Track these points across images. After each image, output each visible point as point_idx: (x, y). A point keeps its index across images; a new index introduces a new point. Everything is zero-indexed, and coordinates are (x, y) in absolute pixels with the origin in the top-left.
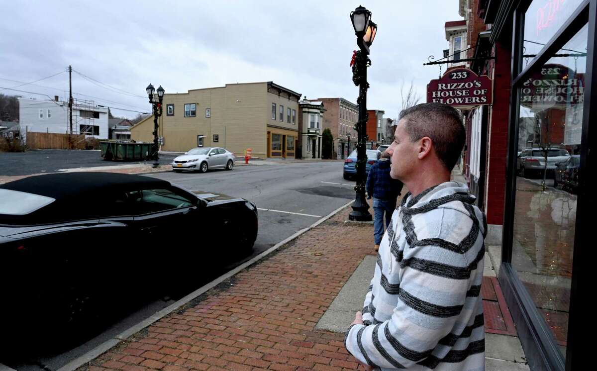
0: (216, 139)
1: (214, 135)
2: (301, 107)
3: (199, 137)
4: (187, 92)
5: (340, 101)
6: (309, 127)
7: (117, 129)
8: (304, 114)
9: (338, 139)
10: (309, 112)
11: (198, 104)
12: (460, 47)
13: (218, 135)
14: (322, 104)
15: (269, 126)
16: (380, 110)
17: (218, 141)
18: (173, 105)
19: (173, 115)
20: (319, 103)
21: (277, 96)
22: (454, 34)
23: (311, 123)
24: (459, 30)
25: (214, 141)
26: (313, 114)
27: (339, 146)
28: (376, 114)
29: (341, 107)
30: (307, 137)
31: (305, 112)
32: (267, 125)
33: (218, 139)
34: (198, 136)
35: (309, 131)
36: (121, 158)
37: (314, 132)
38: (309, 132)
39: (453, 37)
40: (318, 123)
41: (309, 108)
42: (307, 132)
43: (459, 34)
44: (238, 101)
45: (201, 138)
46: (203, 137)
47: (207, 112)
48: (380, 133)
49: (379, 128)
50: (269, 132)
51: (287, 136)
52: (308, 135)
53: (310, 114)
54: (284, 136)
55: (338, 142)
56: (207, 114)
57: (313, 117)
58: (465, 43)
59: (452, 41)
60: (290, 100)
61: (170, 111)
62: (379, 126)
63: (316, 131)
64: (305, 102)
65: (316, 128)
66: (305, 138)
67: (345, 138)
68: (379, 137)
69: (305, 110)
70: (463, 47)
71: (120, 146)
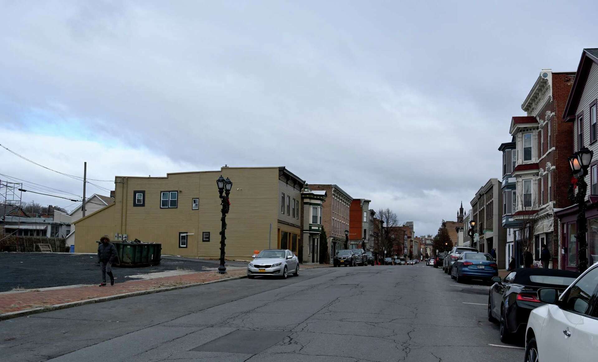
0: (206, 238)
1: (203, 233)
2: (304, 196)
3: (182, 235)
4: (166, 176)
5: (333, 189)
6: (311, 223)
7: (6, 220)
8: (306, 206)
9: (330, 237)
10: (311, 204)
11: (181, 192)
12: (531, 144)
13: (209, 233)
14: (326, 193)
15: (280, 222)
16: (367, 199)
17: (209, 241)
18: (143, 192)
19: (143, 205)
20: (323, 193)
22: (524, 131)
23: (313, 216)
24: (528, 127)
25: (203, 241)
26: (316, 206)
27: (332, 246)
28: (361, 204)
29: (333, 197)
30: (309, 235)
31: (306, 203)
32: (278, 220)
33: (209, 238)
34: (180, 233)
35: (310, 227)
36: (129, 263)
37: (317, 228)
38: (310, 229)
39: (522, 134)
40: (320, 217)
41: (311, 198)
42: (308, 229)
43: (529, 131)
44: (238, 189)
45: (184, 236)
46: (187, 235)
47: (194, 203)
48: (366, 229)
49: (365, 222)
50: (279, 230)
51: (292, 234)
52: (310, 233)
53: (311, 206)
54: (290, 234)
55: (331, 241)
56: (194, 205)
57: (316, 209)
58: (536, 140)
59: (522, 137)
60: (295, 189)
61: (139, 200)
62: (365, 220)
63: (319, 228)
64: (307, 191)
65: (319, 224)
66: (306, 236)
67: (336, 236)
68: (365, 234)
69: (306, 200)
70: (533, 145)
71: (128, 248)
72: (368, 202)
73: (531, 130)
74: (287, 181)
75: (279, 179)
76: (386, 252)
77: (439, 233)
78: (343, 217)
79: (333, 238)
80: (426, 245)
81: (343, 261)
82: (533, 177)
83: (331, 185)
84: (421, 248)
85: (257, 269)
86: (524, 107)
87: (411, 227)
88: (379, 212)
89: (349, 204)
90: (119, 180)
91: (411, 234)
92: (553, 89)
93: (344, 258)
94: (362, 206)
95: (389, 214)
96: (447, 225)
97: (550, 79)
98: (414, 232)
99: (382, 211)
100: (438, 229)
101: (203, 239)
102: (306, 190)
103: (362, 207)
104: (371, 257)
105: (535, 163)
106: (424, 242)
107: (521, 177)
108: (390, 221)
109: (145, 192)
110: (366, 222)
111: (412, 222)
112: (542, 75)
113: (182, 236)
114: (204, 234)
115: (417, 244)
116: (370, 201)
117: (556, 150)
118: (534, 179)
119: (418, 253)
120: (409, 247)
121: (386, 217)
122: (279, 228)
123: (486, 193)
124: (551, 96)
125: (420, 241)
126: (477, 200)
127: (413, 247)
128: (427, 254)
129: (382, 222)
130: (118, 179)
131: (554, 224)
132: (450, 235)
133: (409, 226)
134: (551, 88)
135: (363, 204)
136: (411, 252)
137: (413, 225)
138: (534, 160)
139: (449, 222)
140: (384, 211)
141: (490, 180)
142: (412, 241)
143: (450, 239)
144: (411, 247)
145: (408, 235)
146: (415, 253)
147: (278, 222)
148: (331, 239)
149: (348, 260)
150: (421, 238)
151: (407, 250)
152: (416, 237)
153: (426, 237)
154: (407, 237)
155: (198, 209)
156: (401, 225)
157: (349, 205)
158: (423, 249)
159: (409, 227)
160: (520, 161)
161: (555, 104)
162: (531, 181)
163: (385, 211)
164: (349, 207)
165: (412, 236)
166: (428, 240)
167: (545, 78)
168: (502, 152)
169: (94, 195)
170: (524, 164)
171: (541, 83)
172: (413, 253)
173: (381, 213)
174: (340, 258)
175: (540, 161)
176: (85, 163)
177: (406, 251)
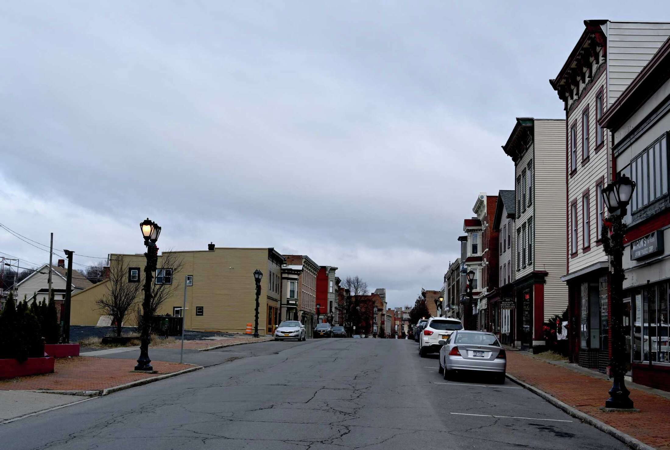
0: (200, 312)
2: (284, 271)
4: (161, 254)
5: (304, 260)
6: (289, 297)
8: (284, 281)
9: (301, 311)
10: (289, 279)
11: (175, 269)
12: (477, 242)
13: (203, 307)
14: (303, 268)
17: (202, 315)
19: (138, 281)
20: (300, 267)
21: (271, 262)
22: (472, 231)
23: (291, 291)
24: (475, 229)
25: (197, 315)
26: (293, 281)
28: (327, 272)
31: (285, 278)
32: (267, 296)
33: (202, 312)
34: (174, 308)
35: (288, 301)
37: (294, 302)
38: (288, 303)
39: (471, 233)
40: (297, 291)
41: (289, 273)
42: (286, 303)
43: (476, 232)
44: (230, 268)
45: (179, 311)
46: (181, 310)
47: (188, 280)
48: (332, 302)
49: (330, 293)
50: (267, 304)
51: (275, 308)
52: (287, 307)
53: (289, 281)
54: (274, 308)
55: (301, 315)
56: (188, 282)
57: (293, 284)
58: (481, 239)
59: (471, 236)
60: (277, 266)
61: (134, 277)
62: (331, 290)
63: (296, 302)
64: (284, 267)
65: (296, 298)
66: (284, 310)
67: (306, 310)
68: (331, 307)
69: (285, 275)
70: (479, 242)
71: (167, 320)
72: (334, 269)
73: (477, 231)
74: (273, 260)
75: (269, 259)
76: (354, 328)
77: (416, 305)
78: (311, 288)
79: (303, 312)
80: (402, 320)
81: (323, 334)
82: (478, 266)
83: (302, 256)
84: (395, 325)
85: (283, 334)
86: (474, 210)
87: (382, 296)
88: (346, 281)
89: (316, 273)
90: (114, 258)
91: (382, 305)
92: (487, 207)
93: (324, 331)
94: (328, 274)
95: (358, 283)
96: (427, 295)
97: (485, 200)
98: (386, 303)
99: (350, 279)
100: (415, 301)
101: (196, 313)
102: (285, 265)
103: (328, 276)
104: (344, 332)
105: (480, 256)
106: (399, 317)
107: (470, 266)
108: (359, 292)
109: (140, 269)
110: (332, 293)
111: (383, 289)
112: (480, 197)
113: (176, 310)
114: (198, 308)
115: (390, 319)
116: (337, 269)
117: (489, 251)
118: (479, 268)
119: (391, 332)
120: (379, 323)
121: (355, 286)
122: (268, 303)
123: (456, 270)
124: (486, 212)
125: (395, 315)
126: (450, 274)
127: (385, 323)
128: (404, 332)
129: (348, 291)
130: (113, 256)
131: (487, 303)
132: (429, 308)
133: (380, 294)
134: (486, 207)
135: (329, 272)
136: (382, 330)
137: (385, 294)
138: (479, 254)
139: (429, 291)
140: (352, 280)
141: (457, 260)
142: (383, 315)
143: (428, 312)
144: (383, 323)
145: (380, 308)
146: (388, 331)
147: (267, 298)
148: (301, 313)
149: (327, 332)
150: (395, 311)
151: (377, 327)
152: (389, 309)
153: (403, 309)
154: (377, 309)
155: (191, 285)
156: (370, 294)
157: (316, 275)
158: (398, 326)
159: (380, 296)
160: (469, 254)
161: (489, 218)
162: (477, 269)
163: (354, 280)
164: (315, 277)
165: (384, 308)
166: (406, 313)
167: (482, 200)
168: (460, 241)
169: (45, 265)
170: (472, 256)
171: (480, 202)
172: (385, 332)
173: (349, 282)
174: (320, 331)
175: (483, 255)
176: (52, 234)
177: (376, 329)
